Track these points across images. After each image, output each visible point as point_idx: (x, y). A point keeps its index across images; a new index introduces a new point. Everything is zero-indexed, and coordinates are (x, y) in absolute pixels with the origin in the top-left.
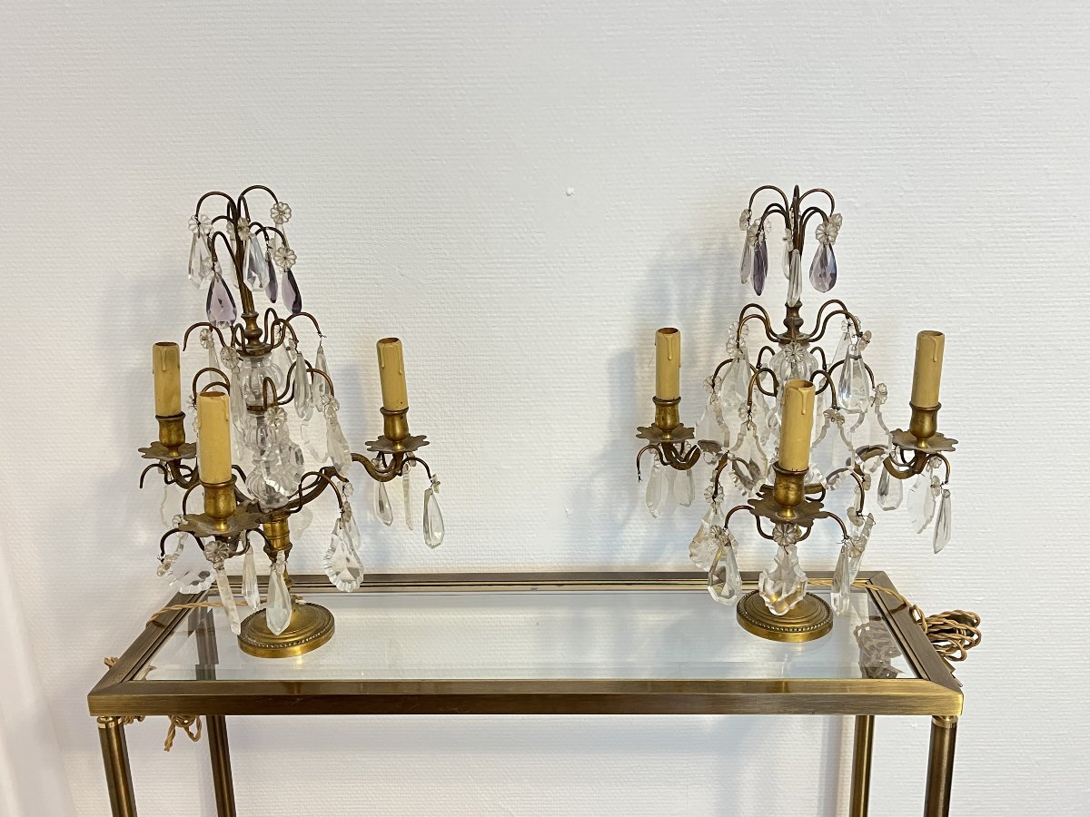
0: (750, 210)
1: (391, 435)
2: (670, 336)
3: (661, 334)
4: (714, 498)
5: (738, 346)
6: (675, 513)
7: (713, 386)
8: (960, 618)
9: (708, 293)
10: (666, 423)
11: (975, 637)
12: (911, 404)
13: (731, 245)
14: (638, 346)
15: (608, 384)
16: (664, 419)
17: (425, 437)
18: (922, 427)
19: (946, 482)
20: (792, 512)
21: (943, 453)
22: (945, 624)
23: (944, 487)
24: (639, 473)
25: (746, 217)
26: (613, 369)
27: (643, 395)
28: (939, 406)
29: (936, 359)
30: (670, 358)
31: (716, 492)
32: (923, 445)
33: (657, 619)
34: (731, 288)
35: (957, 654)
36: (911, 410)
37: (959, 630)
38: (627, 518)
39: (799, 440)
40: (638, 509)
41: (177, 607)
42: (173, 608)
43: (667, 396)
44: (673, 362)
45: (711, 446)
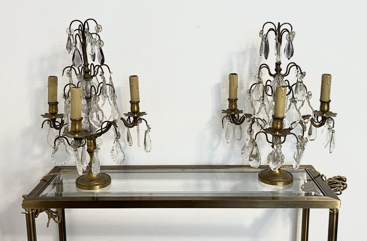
0: (263, 30)
1: (133, 111)
2: (234, 76)
3: (231, 75)
4: (250, 132)
5: (259, 77)
6: (235, 144)
7: (250, 93)
8: (340, 179)
9: (248, 62)
10: (232, 108)
11: (345, 186)
12: (320, 100)
13: (255, 46)
14: (222, 81)
16: (232, 106)
17: (145, 112)
18: (325, 108)
19: (333, 127)
20: (279, 132)
21: (331, 117)
22: (334, 181)
23: (333, 129)
24: (223, 125)
25: (261, 33)
27: (224, 100)
28: (330, 101)
29: (329, 84)
30: (234, 84)
31: (251, 130)
32: (325, 115)
34: (255, 61)
35: (339, 193)
36: (320, 103)
37: (339, 183)
38: (217, 146)
39: (281, 106)
40: (221, 142)
41: (52, 174)
42: (51, 174)
43: (233, 97)
44: (235, 85)
45: (249, 116)
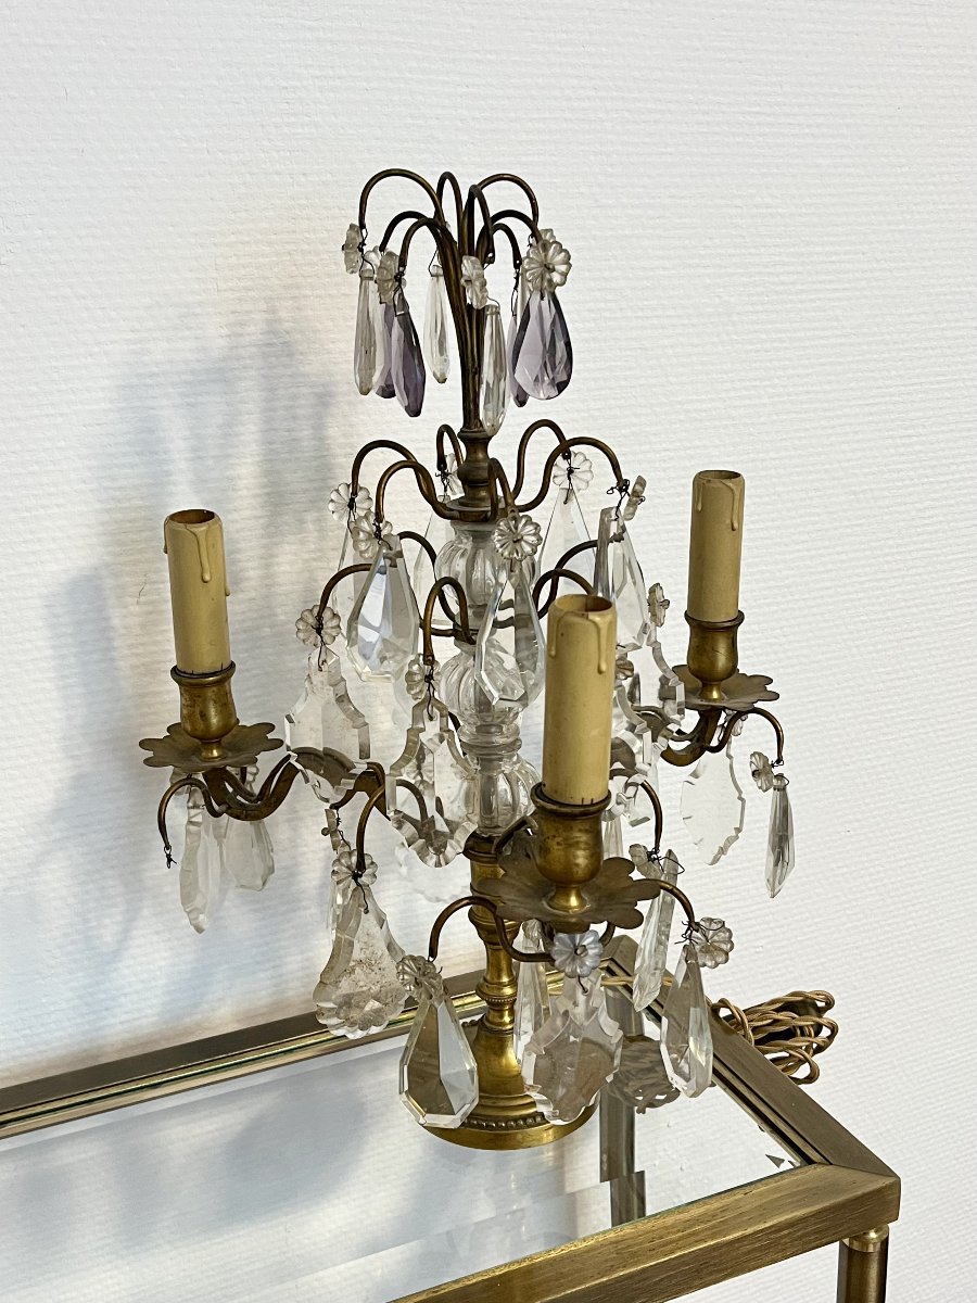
0: (362, 226)
2: (201, 529)
3: (181, 527)
4: (356, 877)
5: (378, 535)
6: (226, 904)
7: (319, 629)
8: (801, 1005)
9: (250, 432)
10: (208, 725)
11: (826, 1032)
12: (687, 616)
13: (287, 325)
14: (108, 559)
15: (49, 652)
16: (204, 716)
18: (713, 663)
19: (779, 761)
20: (579, 896)
21: (759, 705)
22: (776, 1021)
23: (776, 770)
24: (168, 847)
25: (354, 246)
26: (56, 616)
27: (133, 667)
28: (740, 617)
29: (732, 525)
30: (207, 577)
31: (361, 865)
32: (715, 695)
33: (210, 1128)
34: (294, 418)
35: (803, 1071)
36: (687, 628)
37: (801, 1028)
38: (125, 935)
40: (146, 912)
43: (207, 661)
44: (212, 585)
45: (327, 763)
